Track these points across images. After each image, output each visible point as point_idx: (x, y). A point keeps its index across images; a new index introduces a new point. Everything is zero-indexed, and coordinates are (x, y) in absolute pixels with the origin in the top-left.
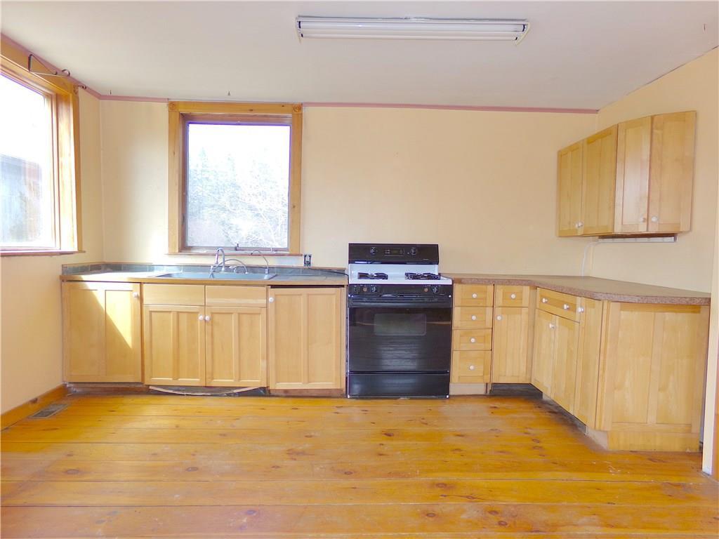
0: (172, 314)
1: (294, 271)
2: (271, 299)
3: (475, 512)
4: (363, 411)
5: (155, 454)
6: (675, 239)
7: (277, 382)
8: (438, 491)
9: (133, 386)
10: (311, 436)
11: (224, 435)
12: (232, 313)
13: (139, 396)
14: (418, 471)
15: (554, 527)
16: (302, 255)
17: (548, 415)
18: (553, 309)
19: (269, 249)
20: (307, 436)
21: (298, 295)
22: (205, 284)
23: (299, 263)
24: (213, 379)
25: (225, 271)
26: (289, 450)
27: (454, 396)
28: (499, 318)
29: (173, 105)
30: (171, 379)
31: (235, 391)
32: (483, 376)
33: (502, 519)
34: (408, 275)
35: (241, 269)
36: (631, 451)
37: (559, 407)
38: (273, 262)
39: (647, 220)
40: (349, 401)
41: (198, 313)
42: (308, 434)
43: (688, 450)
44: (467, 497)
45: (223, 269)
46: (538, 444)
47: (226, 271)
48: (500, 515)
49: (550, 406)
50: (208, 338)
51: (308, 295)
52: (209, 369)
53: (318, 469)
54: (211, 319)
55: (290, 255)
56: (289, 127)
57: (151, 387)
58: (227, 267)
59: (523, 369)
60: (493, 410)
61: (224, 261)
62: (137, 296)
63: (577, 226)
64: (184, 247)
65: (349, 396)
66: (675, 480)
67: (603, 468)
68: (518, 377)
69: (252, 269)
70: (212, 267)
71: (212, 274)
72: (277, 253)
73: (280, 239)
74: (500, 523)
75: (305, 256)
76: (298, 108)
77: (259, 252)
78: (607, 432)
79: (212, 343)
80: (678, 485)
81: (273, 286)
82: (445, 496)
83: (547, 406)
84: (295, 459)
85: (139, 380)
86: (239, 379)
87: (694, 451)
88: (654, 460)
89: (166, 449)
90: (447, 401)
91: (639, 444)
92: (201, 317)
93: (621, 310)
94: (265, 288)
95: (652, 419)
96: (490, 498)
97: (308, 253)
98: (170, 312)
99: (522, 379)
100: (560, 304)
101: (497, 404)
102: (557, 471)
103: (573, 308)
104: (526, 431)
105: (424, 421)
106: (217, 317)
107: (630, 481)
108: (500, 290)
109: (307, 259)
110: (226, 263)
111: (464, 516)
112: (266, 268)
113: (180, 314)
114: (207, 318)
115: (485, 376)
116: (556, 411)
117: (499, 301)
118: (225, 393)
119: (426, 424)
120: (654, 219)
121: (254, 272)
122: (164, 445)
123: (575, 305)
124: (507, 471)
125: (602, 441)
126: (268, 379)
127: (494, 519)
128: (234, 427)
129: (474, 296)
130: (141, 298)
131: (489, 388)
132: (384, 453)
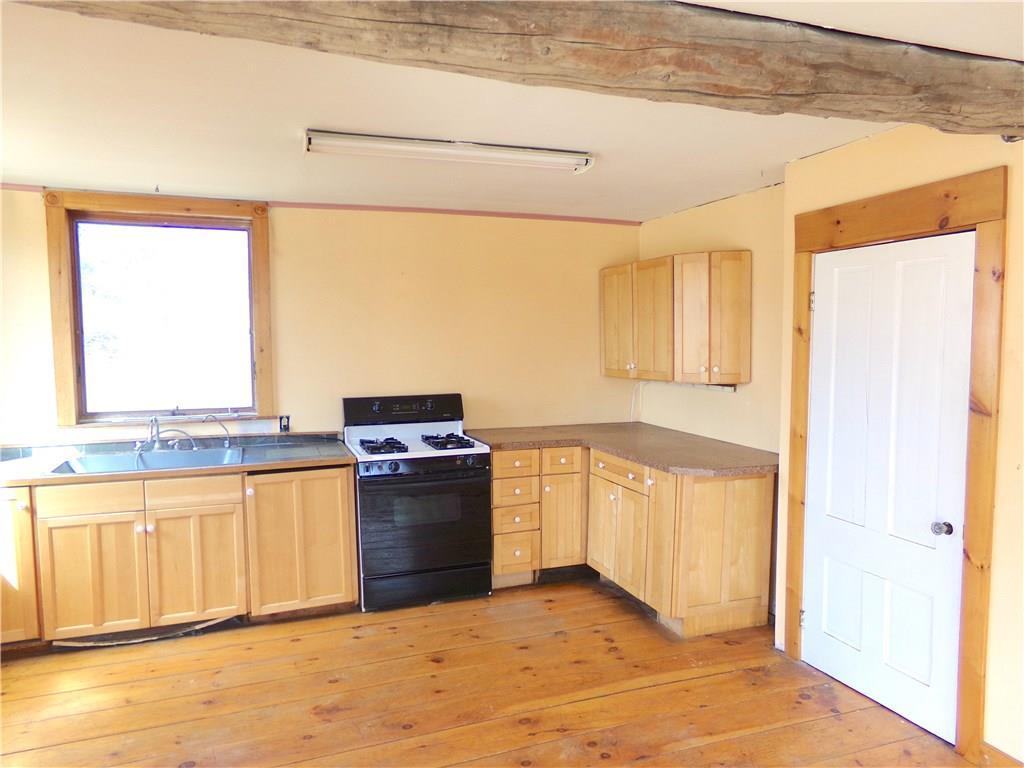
0: (88, 528)
1: (266, 441)
2: (250, 491)
3: (573, 748)
4: (390, 628)
5: (115, 754)
6: (735, 390)
7: (262, 604)
8: (525, 729)
9: (22, 646)
10: (336, 681)
11: (210, 702)
12: (189, 517)
13: (35, 659)
14: (491, 707)
15: (656, 748)
16: (276, 418)
17: (610, 603)
18: (615, 477)
19: (225, 410)
20: (330, 682)
21: (288, 482)
22: (144, 479)
23: (274, 428)
24: (161, 614)
25: (160, 449)
26: (315, 708)
27: (496, 590)
28: (547, 489)
29: (52, 197)
30: (91, 625)
31: (198, 627)
32: (531, 562)
33: (604, 751)
34: (427, 439)
35: (187, 443)
36: (707, 636)
37: (620, 589)
38: (235, 430)
39: (709, 369)
40: (364, 618)
41: (133, 522)
42: (332, 679)
43: (758, 625)
44: (558, 730)
45: (157, 445)
46: (613, 645)
47: (162, 447)
48: (599, 745)
49: (612, 590)
50: (153, 557)
51: (302, 481)
52: (155, 602)
53: (365, 728)
54: (157, 529)
55: (260, 418)
56: (245, 233)
57: (55, 643)
58: (164, 443)
59: (578, 548)
60: (550, 605)
61: (158, 433)
62: (27, 508)
63: (628, 367)
64: (83, 416)
65: (363, 610)
66: (754, 664)
67: (684, 664)
68: (572, 557)
69: (205, 442)
70: (139, 445)
71: (140, 455)
72: (239, 415)
73: (240, 395)
74: (604, 756)
75: (281, 418)
76: (261, 209)
77: (213, 416)
78: (682, 619)
79: (160, 564)
80: (757, 670)
81: (251, 473)
82: (534, 734)
83: (608, 589)
84: (330, 721)
85: (34, 634)
86: (205, 609)
87: (763, 624)
88: (730, 640)
89: (128, 741)
90: (490, 599)
91: (713, 626)
92: (139, 528)
93: (695, 482)
94: (239, 477)
95: (725, 597)
96: (584, 726)
97: (284, 413)
98: (85, 526)
99: (577, 561)
100: (624, 473)
101: (551, 595)
102: (641, 676)
103: (638, 478)
104: (595, 628)
105: (474, 633)
106: (164, 526)
107: (714, 675)
108: (547, 453)
109: (284, 422)
110: (161, 436)
111: (563, 756)
112: (225, 439)
113: (103, 528)
114: (150, 528)
115: (534, 563)
116: (619, 595)
117: (546, 469)
118: (180, 633)
119: (477, 637)
120: (716, 369)
121: (207, 447)
122: (123, 737)
123: (643, 475)
124: (590, 687)
125: (676, 628)
126: (248, 602)
127: (596, 752)
128: (218, 685)
129: (517, 464)
130: (32, 511)
131: (538, 574)
132: (442, 689)
